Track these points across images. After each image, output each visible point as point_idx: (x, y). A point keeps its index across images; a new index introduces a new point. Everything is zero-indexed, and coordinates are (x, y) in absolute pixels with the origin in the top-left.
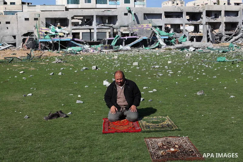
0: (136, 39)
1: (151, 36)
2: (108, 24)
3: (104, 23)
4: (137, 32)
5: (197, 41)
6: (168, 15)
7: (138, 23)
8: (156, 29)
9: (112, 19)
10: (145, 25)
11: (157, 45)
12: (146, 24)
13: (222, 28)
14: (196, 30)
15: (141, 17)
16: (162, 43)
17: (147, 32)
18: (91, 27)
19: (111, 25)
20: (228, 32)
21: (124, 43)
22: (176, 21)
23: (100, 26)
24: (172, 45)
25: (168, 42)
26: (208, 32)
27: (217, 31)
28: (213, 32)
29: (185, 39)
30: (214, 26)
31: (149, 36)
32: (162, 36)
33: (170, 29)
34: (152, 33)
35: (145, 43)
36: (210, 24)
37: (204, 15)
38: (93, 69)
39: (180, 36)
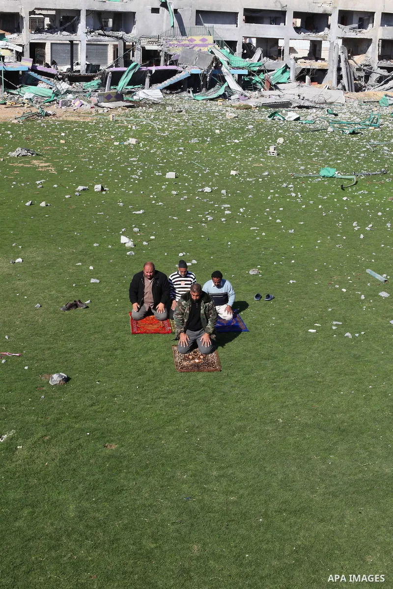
0: (175, 72)
1: (210, 67)
2: (113, 30)
3: (104, 27)
4: (179, 55)
5: (313, 80)
6: (253, 16)
7: (183, 33)
8: (223, 50)
9: (123, 19)
10: (197, 40)
11: (221, 91)
12: (201, 37)
13: (373, 53)
14: (315, 51)
15: (189, 19)
16: (231, 82)
17: (201, 56)
18: (73, 37)
19: (121, 34)
20: (385, 63)
21: (147, 80)
22: (270, 31)
24: (255, 89)
25: (246, 83)
26: (339, 61)
27: (359, 60)
29: (286, 75)
31: (206, 68)
32: (233, 68)
34: (213, 62)
35: (194, 83)
36: (346, 41)
37: (333, 20)
38: (95, 190)
39: (276, 65)
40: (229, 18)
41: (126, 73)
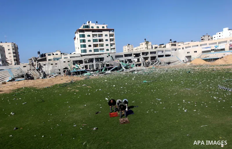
0: (113, 67)
2: (100, 61)
3: (98, 61)
4: (113, 64)
5: (139, 66)
6: (126, 55)
7: (113, 60)
8: (121, 62)
9: (102, 59)
10: (116, 61)
11: (122, 70)
13: (149, 59)
14: (138, 60)
15: (114, 58)
16: (123, 68)
17: (117, 64)
18: (93, 63)
19: (102, 62)
20: (152, 61)
21: (108, 70)
22: (129, 58)
23: (97, 63)
24: (128, 69)
25: (126, 68)
26: (143, 61)
27: (147, 61)
29: (134, 65)
30: (146, 59)
31: (118, 66)
32: (124, 65)
33: (127, 61)
35: (116, 69)
36: (144, 58)
37: (141, 54)
39: (132, 64)
40: (122, 56)
41: (103, 69)
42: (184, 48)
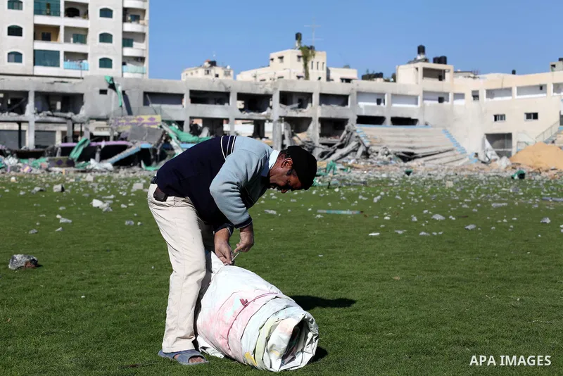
0: (124, 148)
1: (160, 141)
2: (62, 111)
3: (52, 109)
4: (127, 134)
6: (199, 97)
7: (130, 113)
8: (170, 127)
9: (72, 101)
10: (146, 119)
12: (149, 116)
13: (314, 131)
14: (259, 131)
15: (136, 100)
17: (151, 132)
18: (21, 118)
19: (69, 115)
20: (325, 140)
21: (98, 155)
22: (215, 111)
23: (42, 116)
26: (283, 137)
27: (301, 138)
28: (295, 138)
30: (298, 125)
31: (156, 142)
32: (183, 143)
33: (202, 128)
34: (162, 136)
35: (144, 157)
36: (289, 120)
37: (275, 101)
38: (55, 191)
40: (176, 98)
41: (75, 149)
42: (483, 94)
